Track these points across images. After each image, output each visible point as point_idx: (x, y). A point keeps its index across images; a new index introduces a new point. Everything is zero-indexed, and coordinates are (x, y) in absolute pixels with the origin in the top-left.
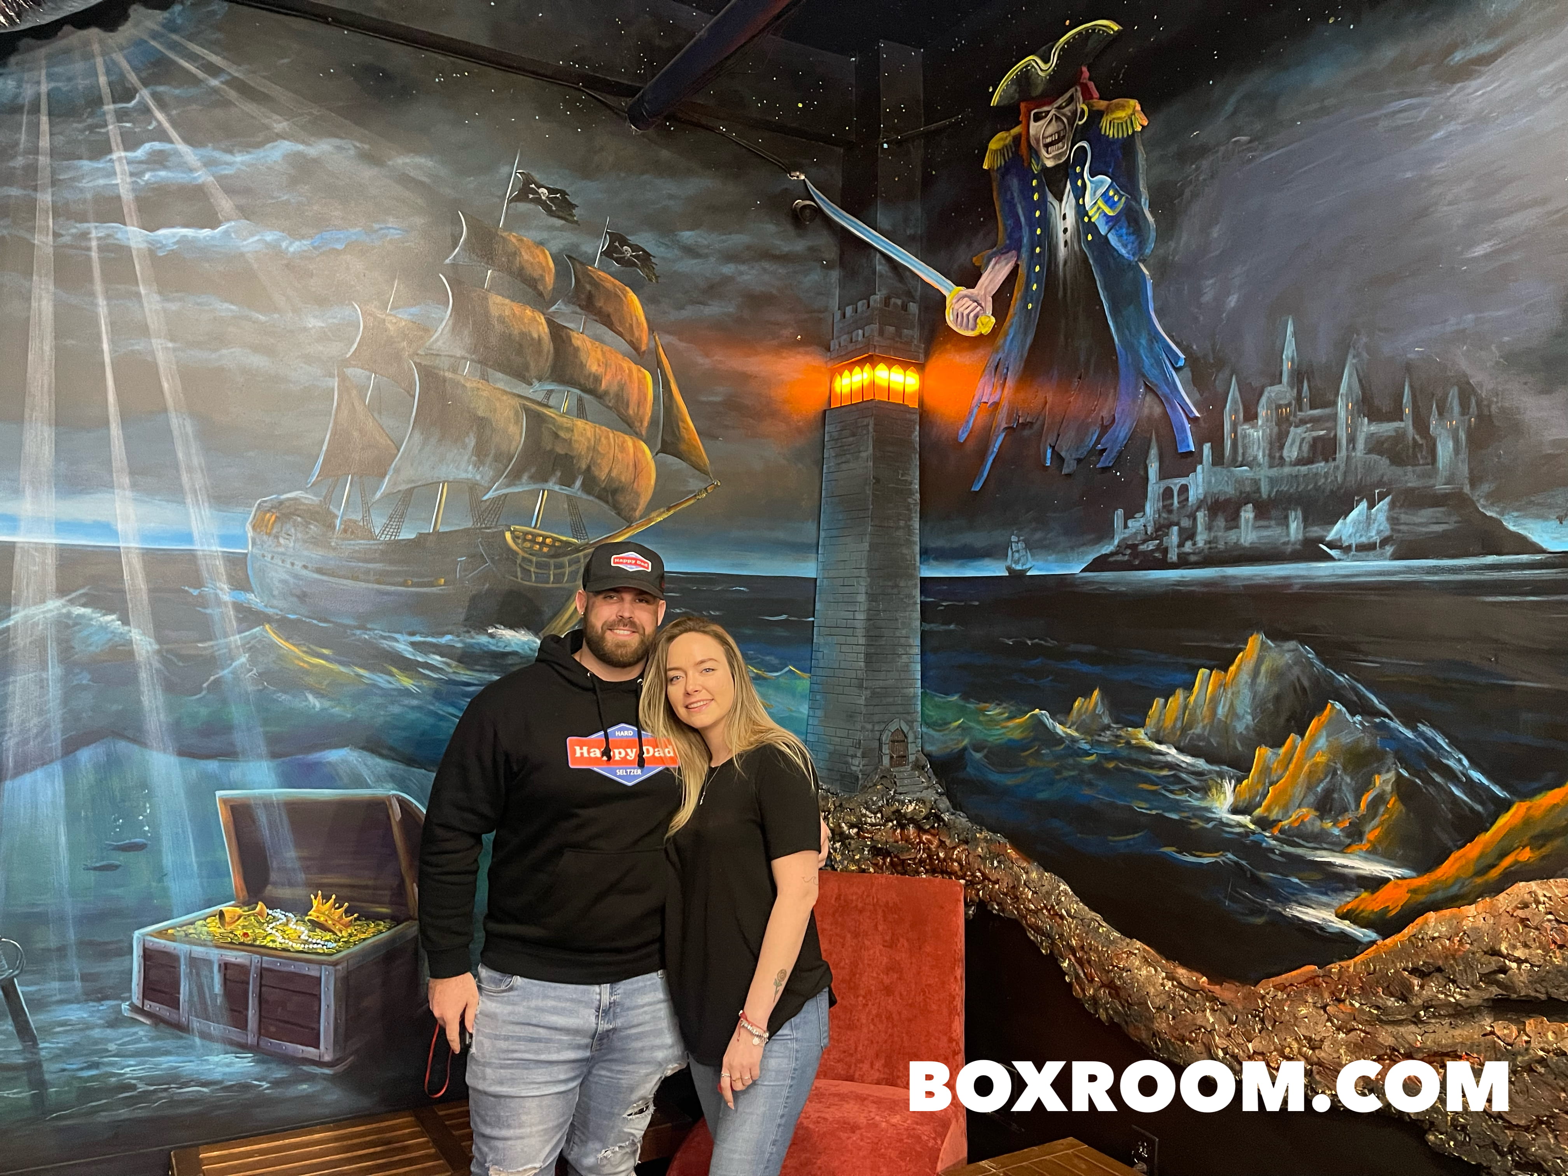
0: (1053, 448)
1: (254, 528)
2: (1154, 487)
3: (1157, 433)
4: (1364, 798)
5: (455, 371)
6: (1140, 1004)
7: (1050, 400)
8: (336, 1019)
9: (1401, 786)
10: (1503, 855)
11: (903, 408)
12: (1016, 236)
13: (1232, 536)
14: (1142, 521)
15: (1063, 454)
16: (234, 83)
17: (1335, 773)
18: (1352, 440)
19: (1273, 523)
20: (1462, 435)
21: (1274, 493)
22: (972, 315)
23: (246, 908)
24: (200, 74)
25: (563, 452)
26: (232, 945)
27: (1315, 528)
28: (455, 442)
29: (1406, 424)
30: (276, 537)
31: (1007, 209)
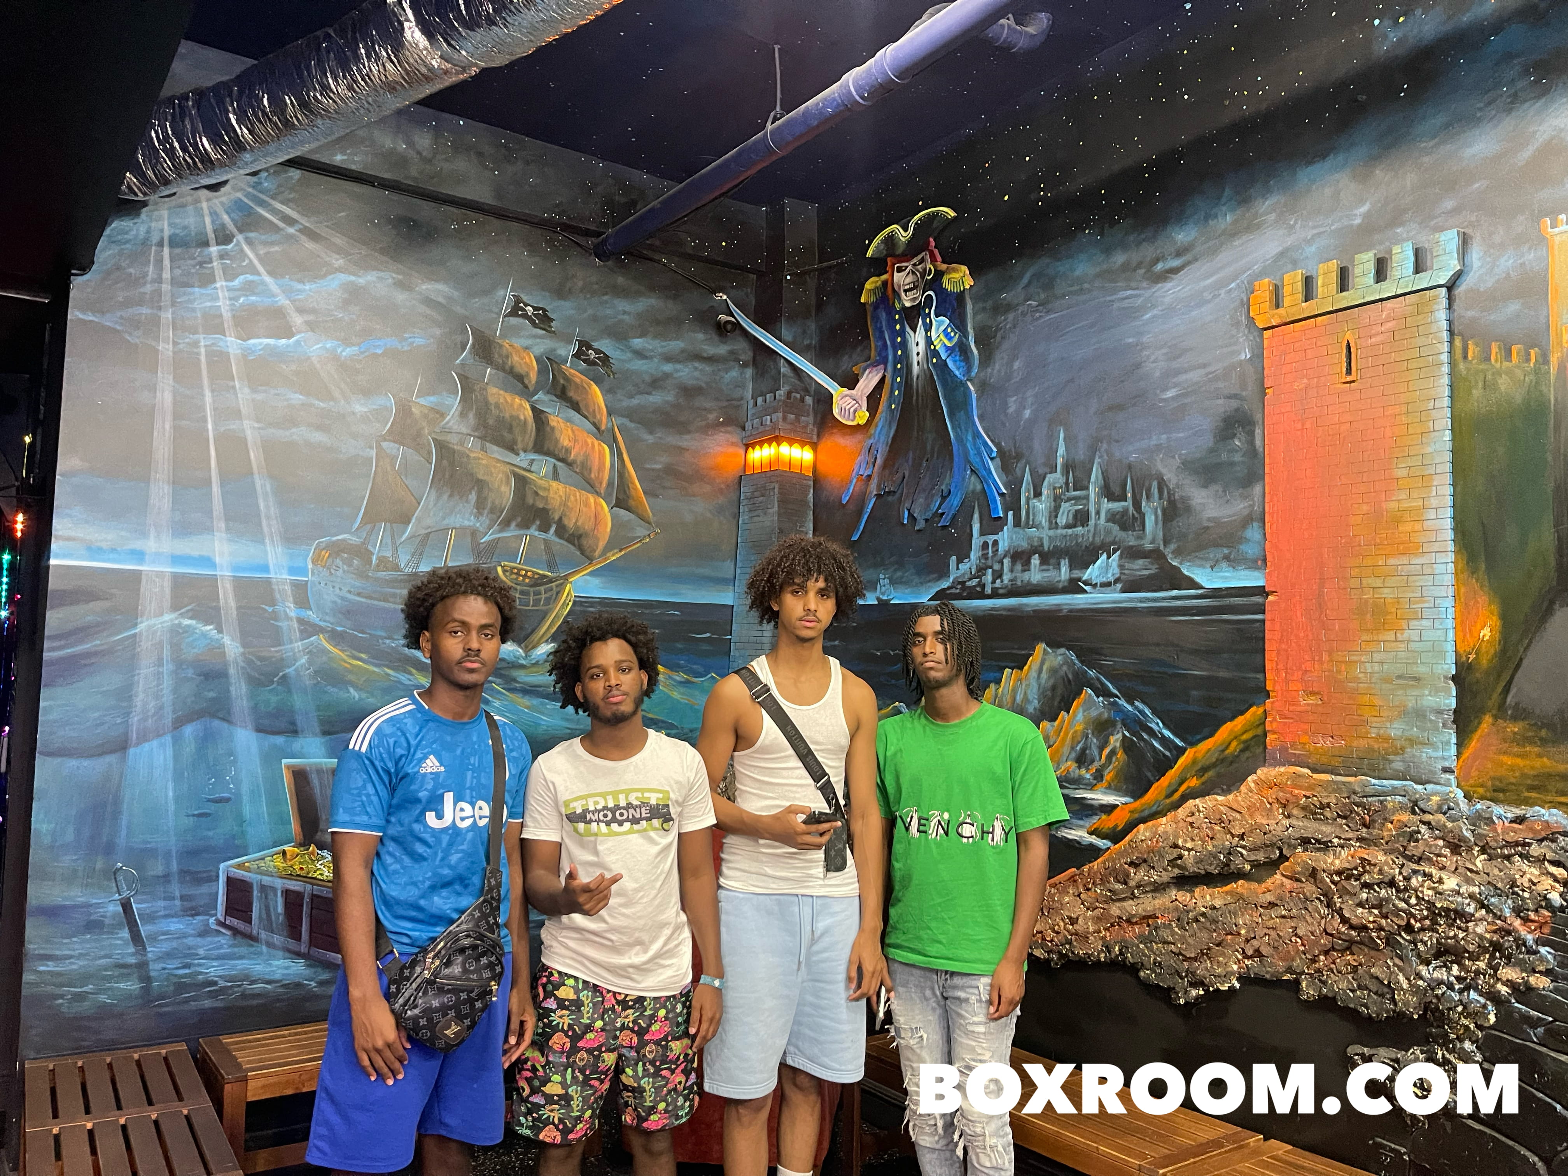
0: (909, 510)
1: (313, 562)
2: (977, 541)
4: (1104, 752)
5: (462, 445)
7: (907, 475)
9: (1125, 743)
10: (1180, 784)
11: (802, 476)
12: (884, 354)
13: (1026, 576)
14: (968, 565)
15: (916, 515)
16: (305, 231)
17: (1087, 737)
18: (1098, 513)
19: (1051, 567)
20: (1159, 512)
21: (1051, 548)
22: (852, 410)
23: (302, 849)
24: (281, 224)
25: (541, 506)
26: (291, 877)
27: (1077, 571)
28: (461, 498)
29: (1128, 504)
30: (329, 569)
31: (877, 334)
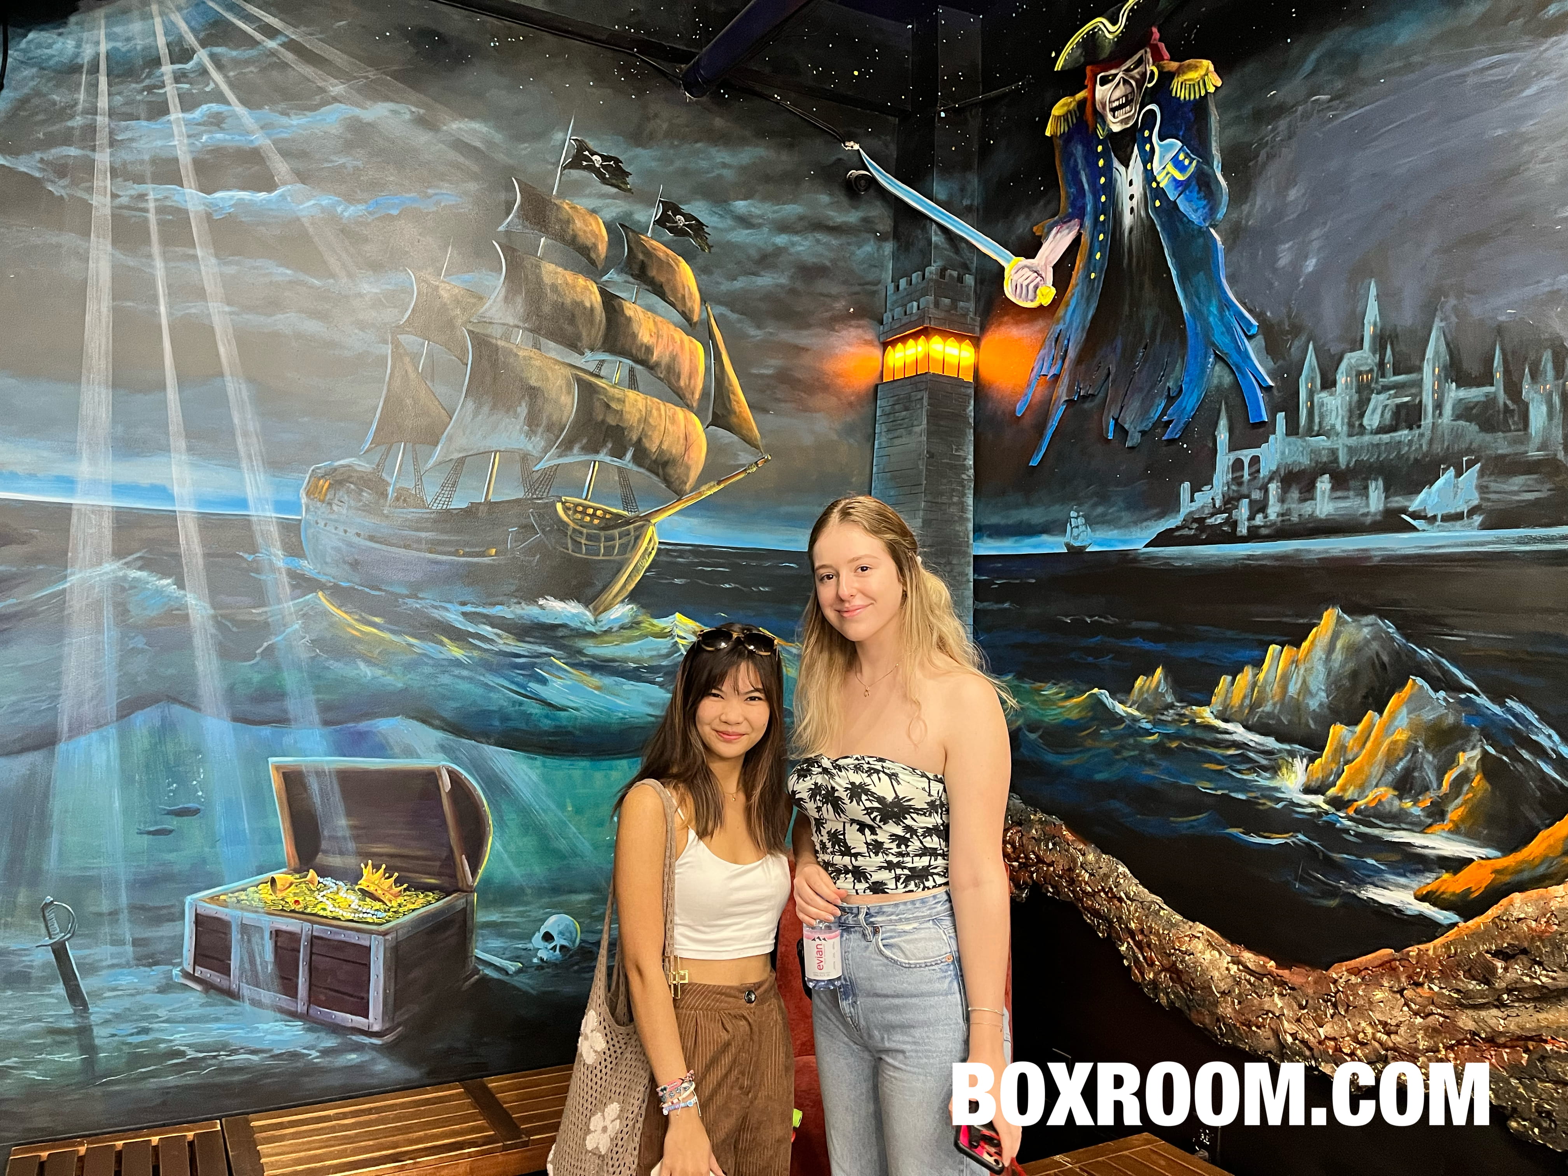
0: (1116, 420)
1: (308, 494)
2: (1224, 460)
3: (1226, 403)
4: (1446, 776)
5: (508, 340)
6: (1203, 989)
7: (1113, 371)
8: (385, 990)
9: (1487, 764)
11: (957, 382)
12: (1079, 204)
13: (1307, 508)
14: (1210, 494)
15: (1126, 426)
17: (1415, 751)
18: (1439, 406)
19: (1351, 493)
20: (1556, 402)
21: (1352, 464)
22: (1031, 286)
23: (297, 876)
25: (614, 424)
26: (282, 913)
27: (1397, 499)
28: (508, 411)
29: (1497, 389)
30: (330, 504)
31: (1070, 177)
